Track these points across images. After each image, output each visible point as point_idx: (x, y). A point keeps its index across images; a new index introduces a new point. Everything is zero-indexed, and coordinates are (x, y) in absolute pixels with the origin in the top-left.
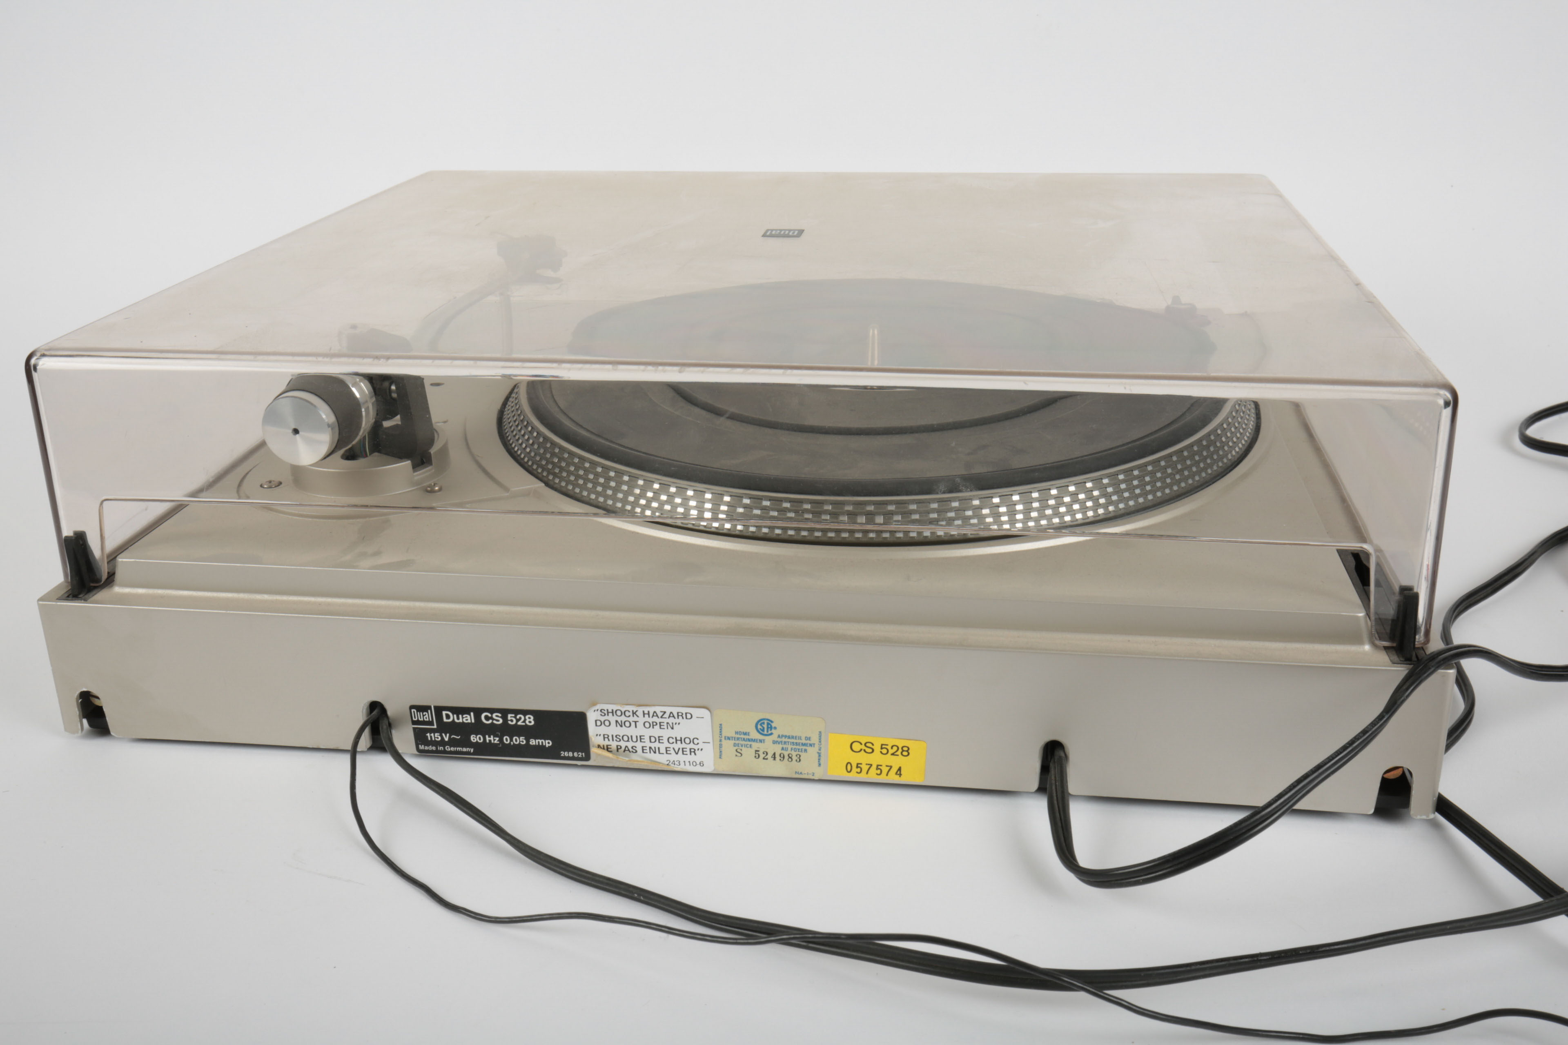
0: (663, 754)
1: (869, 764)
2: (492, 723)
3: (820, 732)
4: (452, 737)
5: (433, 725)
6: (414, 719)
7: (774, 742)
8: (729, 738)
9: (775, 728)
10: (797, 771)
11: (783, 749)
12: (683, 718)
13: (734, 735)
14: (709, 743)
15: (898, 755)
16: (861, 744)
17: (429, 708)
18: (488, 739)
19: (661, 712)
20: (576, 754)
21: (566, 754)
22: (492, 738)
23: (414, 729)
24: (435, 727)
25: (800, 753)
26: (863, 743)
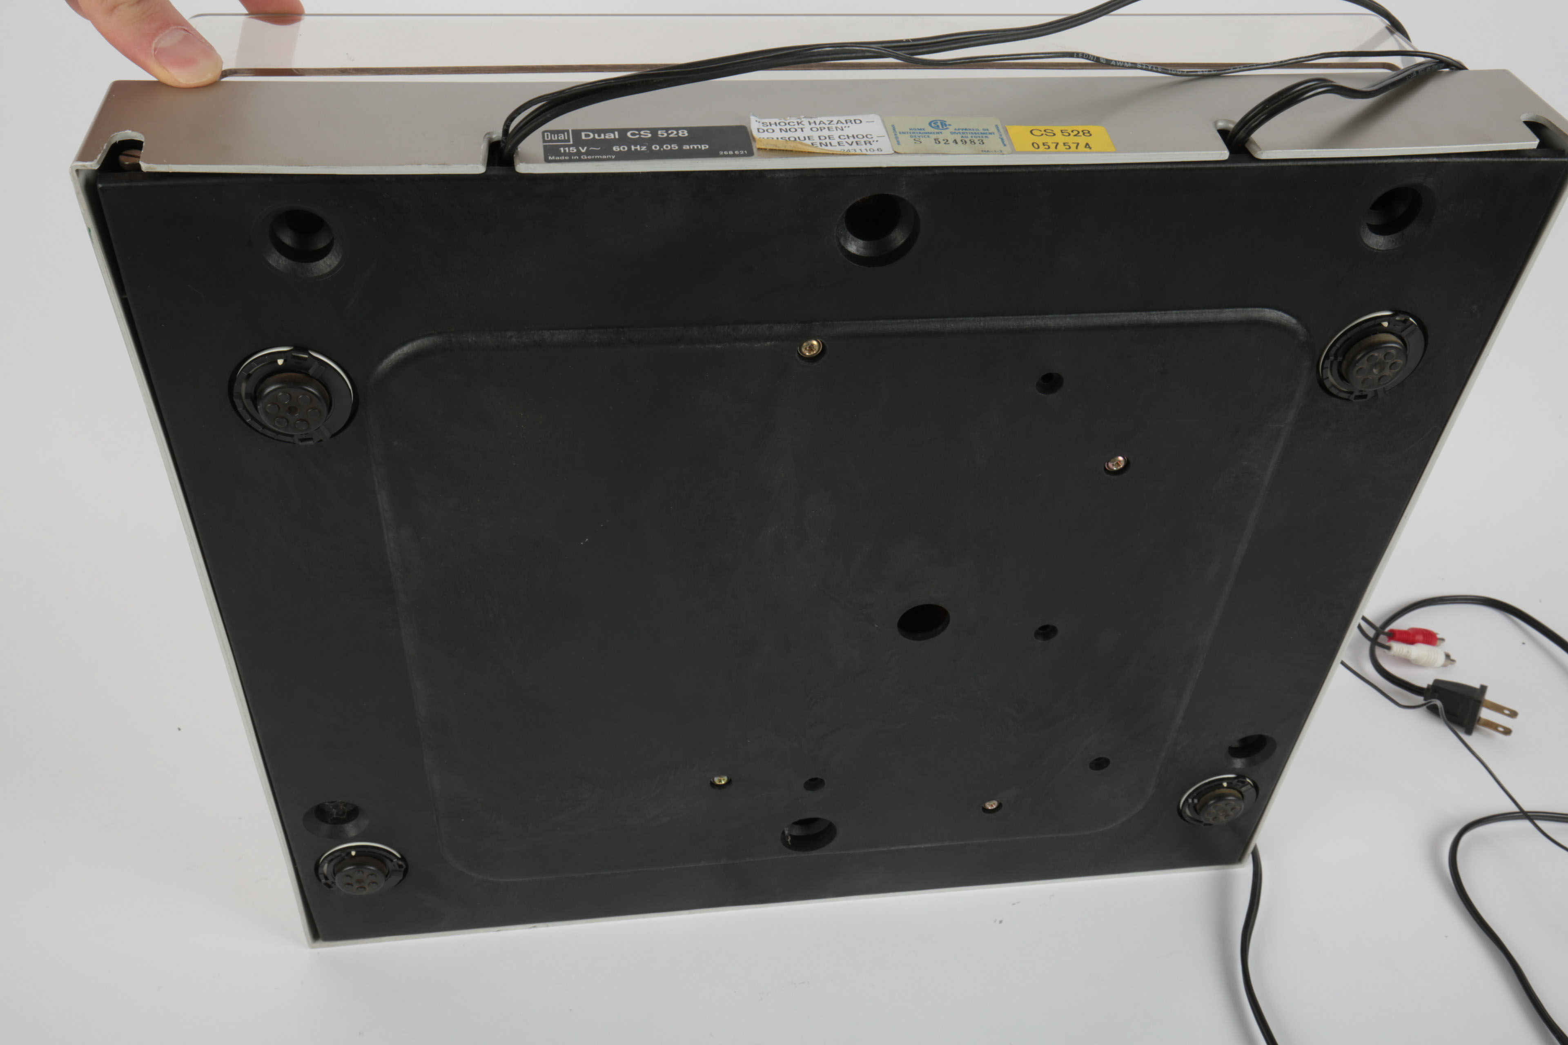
0: (836, 146)
1: (1055, 143)
2: (640, 137)
3: (996, 125)
4: (590, 149)
5: (570, 142)
6: (546, 139)
7: (952, 133)
8: (904, 133)
9: (950, 125)
10: (983, 150)
11: (962, 137)
12: (852, 123)
13: (909, 131)
14: (884, 136)
15: (1081, 136)
16: (1041, 131)
17: (568, 131)
18: (633, 148)
19: (828, 121)
20: (736, 152)
21: (726, 153)
22: (638, 147)
23: (544, 146)
24: (571, 142)
25: (982, 139)
26: (1043, 130)
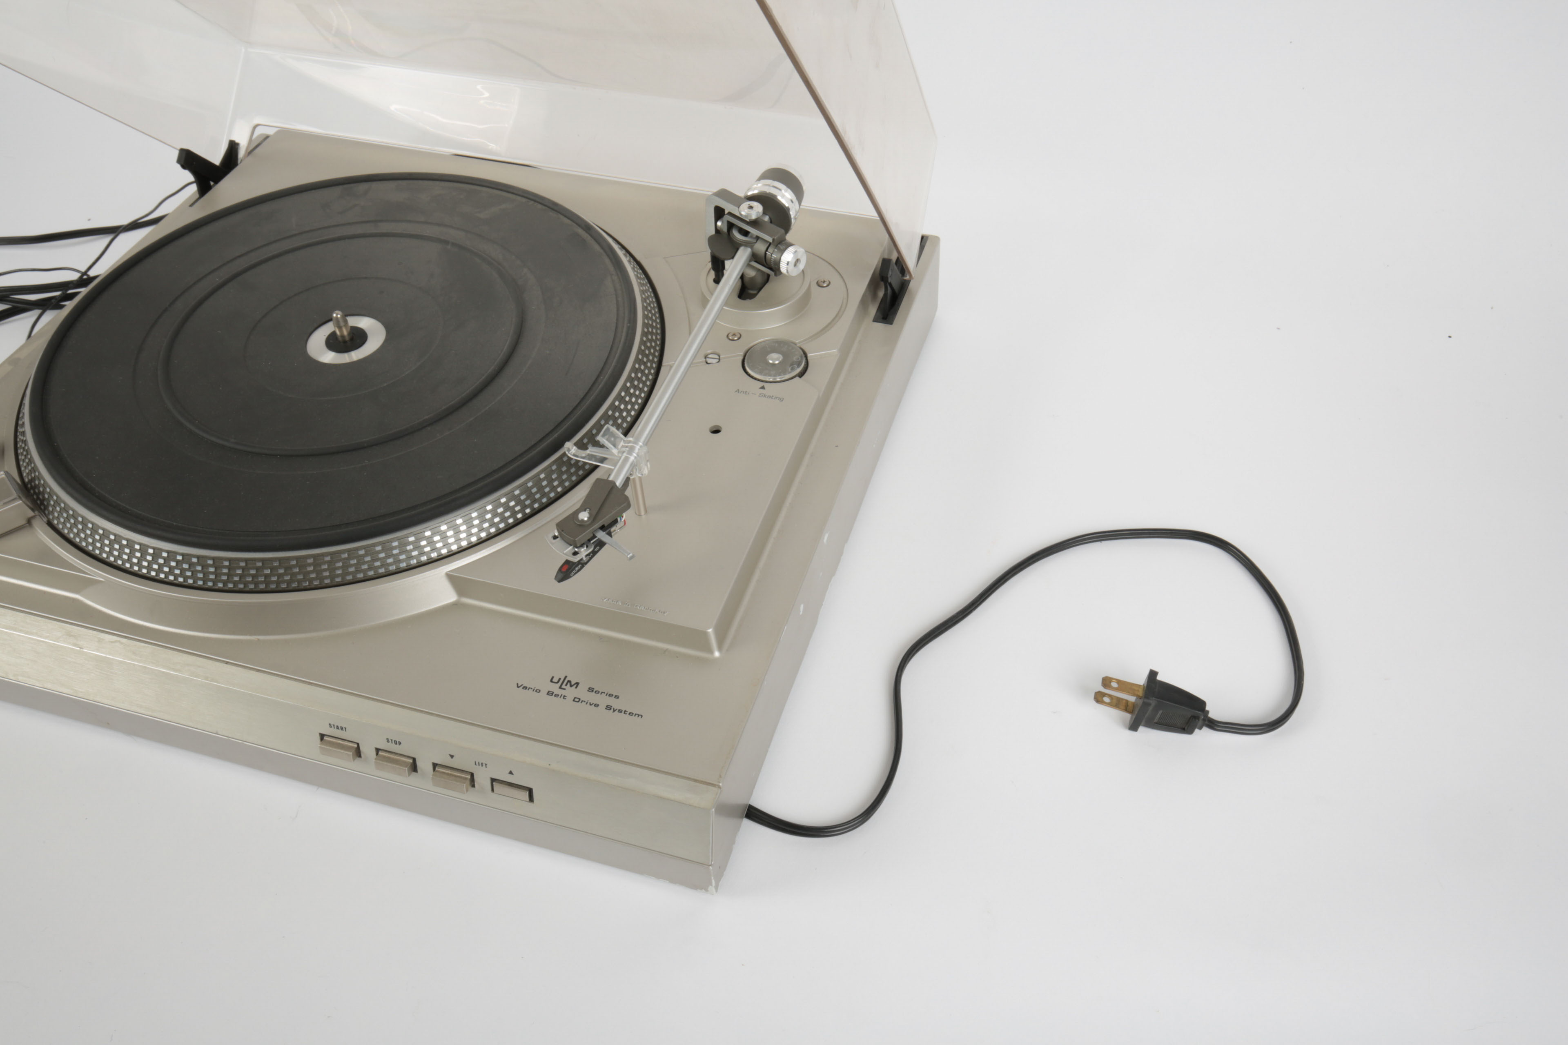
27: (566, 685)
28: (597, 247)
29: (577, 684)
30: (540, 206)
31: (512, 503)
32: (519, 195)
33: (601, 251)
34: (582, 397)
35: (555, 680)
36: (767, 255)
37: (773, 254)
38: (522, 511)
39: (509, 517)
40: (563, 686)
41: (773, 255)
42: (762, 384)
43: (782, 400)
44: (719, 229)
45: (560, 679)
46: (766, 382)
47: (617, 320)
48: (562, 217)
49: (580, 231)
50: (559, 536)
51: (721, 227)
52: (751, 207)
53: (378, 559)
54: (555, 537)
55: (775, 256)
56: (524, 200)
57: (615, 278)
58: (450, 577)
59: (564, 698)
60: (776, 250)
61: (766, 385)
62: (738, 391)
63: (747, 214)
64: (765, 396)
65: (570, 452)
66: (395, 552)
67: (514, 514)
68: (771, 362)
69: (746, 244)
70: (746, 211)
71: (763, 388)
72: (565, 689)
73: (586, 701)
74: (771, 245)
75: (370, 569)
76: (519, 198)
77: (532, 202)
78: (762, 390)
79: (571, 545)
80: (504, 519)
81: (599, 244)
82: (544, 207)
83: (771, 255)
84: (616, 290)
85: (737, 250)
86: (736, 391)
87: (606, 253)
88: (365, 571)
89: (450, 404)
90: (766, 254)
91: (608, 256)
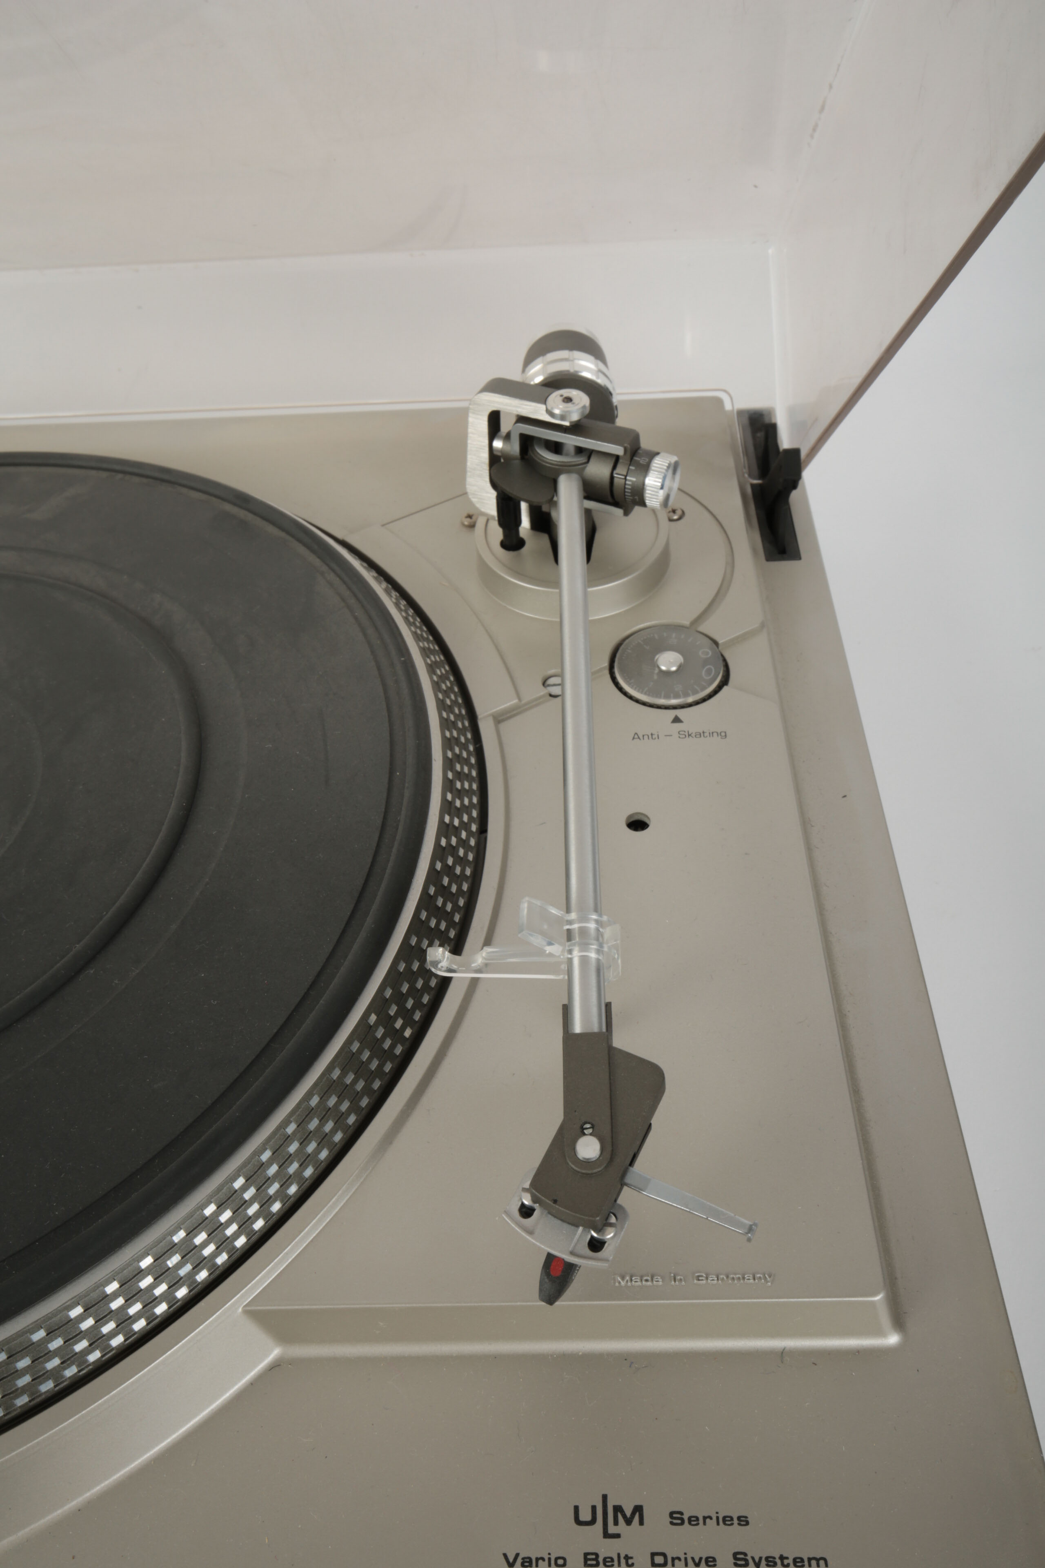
27: (616, 1523)
28: (271, 529)
29: (638, 1509)
30: (136, 480)
31: (332, 1101)
32: (92, 468)
33: (283, 535)
34: (379, 822)
35: (585, 1516)
36: (616, 480)
37: (626, 478)
38: (354, 1107)
39: (334, 1131)
40: (612, 1529)
41: (628, 478)
42: (672, 713)
43: (724, 735)
44: (495, 453)
45: (594, 1508)
46: (682, 707)
47: (373, 652)
48: (184, 490)
49: (228, 507)
50: (536, 1206)
51: (502, 448)
52: (568, 400)
53: (80, 1335)
54: (526, 1212)
55: (634, 479)
56: (104, 474)
57: (331, 576)
58: (254, 1314)
59: (627, 1564)
60: (632, 468)
61: (680, 713)
62: (636, 736)
63: (564, 411)
64: (689, 735)
65: (439, 966)
66: (115, 1305)
67: (340, 1119)
68: (663, 668)
69: (566, 468)
70: (561, 407)
71: (677, 720)
72: (617, 1536)
73: (682, 1557)
74: (621, 461)
75: (65, 1364)
76: (93, 473)
77: (120, 476)
78: (677, 725)
79: (577, 1226)
80: (324, 1140)
81: (274, 523)
82: (145, 480)
83: (625, 479)
84: (343, 600)
85: (555, 483)
86: (634, 738)
87: (293, 536)
88: (55, 1374)
89: (118, 904)
90: (612, 478)
91: (299, 541)
